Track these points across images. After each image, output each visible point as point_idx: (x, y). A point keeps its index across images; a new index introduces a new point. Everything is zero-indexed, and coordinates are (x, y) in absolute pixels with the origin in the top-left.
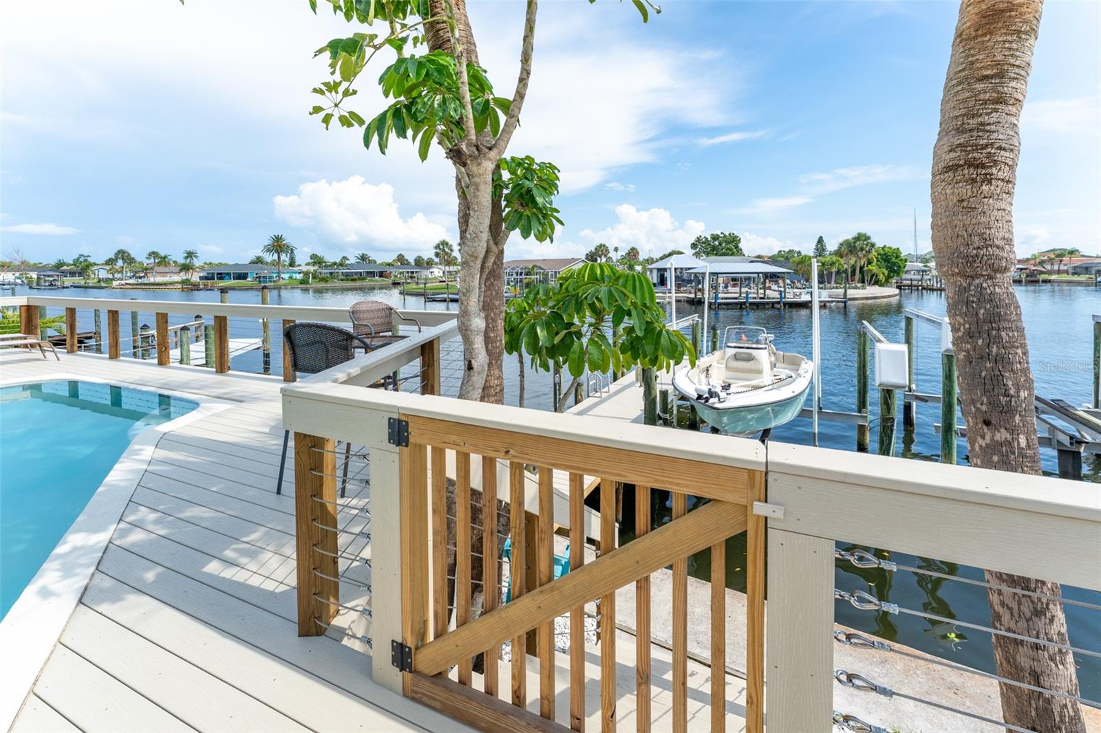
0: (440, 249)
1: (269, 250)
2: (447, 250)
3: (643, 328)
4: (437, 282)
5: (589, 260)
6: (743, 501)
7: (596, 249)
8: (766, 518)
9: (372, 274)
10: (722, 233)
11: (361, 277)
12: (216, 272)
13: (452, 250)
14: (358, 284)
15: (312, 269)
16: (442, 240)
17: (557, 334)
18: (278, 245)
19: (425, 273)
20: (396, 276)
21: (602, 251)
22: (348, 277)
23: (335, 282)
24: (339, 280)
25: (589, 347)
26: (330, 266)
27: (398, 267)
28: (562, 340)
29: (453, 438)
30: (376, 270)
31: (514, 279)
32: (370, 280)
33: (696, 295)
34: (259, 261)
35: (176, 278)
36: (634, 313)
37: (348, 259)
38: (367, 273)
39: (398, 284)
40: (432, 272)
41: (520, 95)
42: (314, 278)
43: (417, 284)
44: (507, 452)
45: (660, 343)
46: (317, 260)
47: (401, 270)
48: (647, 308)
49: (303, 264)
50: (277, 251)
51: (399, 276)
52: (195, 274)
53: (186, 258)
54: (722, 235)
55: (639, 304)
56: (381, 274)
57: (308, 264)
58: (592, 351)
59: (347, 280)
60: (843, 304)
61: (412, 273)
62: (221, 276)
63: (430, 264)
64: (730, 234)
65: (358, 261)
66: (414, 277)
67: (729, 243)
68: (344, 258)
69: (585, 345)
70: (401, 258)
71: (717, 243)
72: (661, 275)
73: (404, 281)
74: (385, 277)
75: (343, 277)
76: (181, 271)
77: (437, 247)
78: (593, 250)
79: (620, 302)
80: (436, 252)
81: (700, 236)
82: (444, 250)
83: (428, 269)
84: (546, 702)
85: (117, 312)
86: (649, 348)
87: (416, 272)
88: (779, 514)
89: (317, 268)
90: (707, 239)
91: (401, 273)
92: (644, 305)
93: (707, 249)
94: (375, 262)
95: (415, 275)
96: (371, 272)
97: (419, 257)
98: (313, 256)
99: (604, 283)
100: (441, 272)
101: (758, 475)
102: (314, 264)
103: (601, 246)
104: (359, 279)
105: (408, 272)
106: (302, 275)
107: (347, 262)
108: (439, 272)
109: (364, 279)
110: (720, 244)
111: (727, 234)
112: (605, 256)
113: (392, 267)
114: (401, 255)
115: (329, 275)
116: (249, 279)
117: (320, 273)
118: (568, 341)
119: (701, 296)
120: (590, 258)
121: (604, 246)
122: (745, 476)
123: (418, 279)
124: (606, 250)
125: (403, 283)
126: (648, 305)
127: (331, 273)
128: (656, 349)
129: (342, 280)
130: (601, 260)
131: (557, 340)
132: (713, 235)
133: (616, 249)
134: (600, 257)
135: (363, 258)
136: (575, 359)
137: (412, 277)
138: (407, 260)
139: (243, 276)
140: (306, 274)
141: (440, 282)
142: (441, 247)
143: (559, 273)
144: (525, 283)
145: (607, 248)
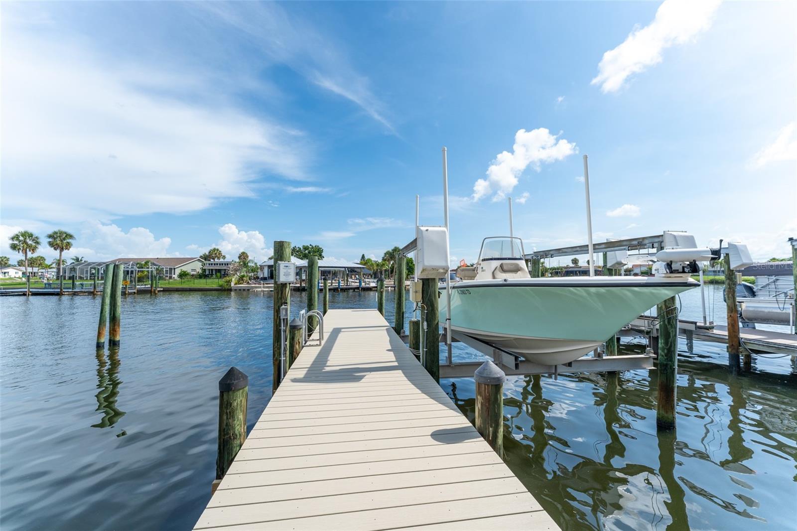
0: (20, 242)
2: (30, 242)
7: (210, 252)
10: (310, 245)
16: (22, 229)
21: (216, 254)
33: (301, 285)
54: (310, 247)
60: (394, 288)
64: (316, 246)
67: (316, 252)
71: (307, 252)
72: (271, 271)
78: (207, 253)
80: (13, 246)
81: (295, 247)
82: (25, 242)
90: (300, 248)
93: (300, 256)
103: (214, 249)
110: (309, 253)
111: (314, 246)
112: (218, 258)
119: (304, 285)
120: (204, 258)
121: (218, 250)
132: (304, 246)
134: (214, 259)
142: (21, 238)
143: (174, 269)
144: (138, 278)
145: (220, 252)
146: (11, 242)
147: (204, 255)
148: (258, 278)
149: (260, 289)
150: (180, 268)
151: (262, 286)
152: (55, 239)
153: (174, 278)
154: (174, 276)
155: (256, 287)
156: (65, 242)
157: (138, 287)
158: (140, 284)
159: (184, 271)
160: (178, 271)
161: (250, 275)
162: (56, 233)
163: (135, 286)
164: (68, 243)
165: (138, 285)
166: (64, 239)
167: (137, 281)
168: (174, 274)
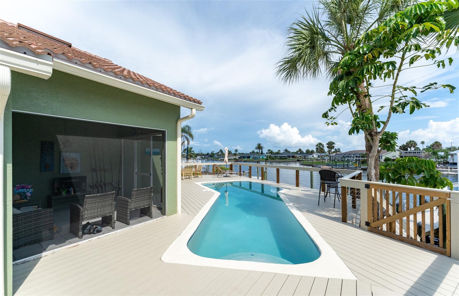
0: (318, 146)
1: (257, 149)
2: (321, 147)
3: (429, 176)
4: (315, 160)
5: (402, 150)
6: (445, 198)
7: (407, 143)
8: (450, 201)
9: (289, 157)
11: (285, 158)
12: (242, 156)
13: (323, 147)
14: (284, 160)
15: (269, 155)
16: (319, 143)
17: (396, 176)
18: (259, 147)
19: (310, 156)
20: (298, 158)
21: (411, 144)
22: (281, 158)
23: (276, 160)
24: (277, 158)
25: (408, 180)
26: (275, 154)
27: (299, 154)
28: (398, 178)
29: (379, 187)
30: (291, 155)
31: (355, 159)
32: (289, 159)
34: (253, 152)
35: (233, 158)
36: (425, 171)
37: (280, 151)
38: (288, 156)
39: (299, 161)
40: (313, 156)
41: (388, 121)
42: (270, 158)
43: (307, 161)
44: (392, 190)
45: (436, 181)
46: (271, 152)
47: (300, 155)
48: (431, 170)
49: (265, 153)
50: (259, 149)
51: (299, 157)
52: (237, 156)
53: (235, 152)
55: (427, 169)
56: (293, 157)
57: (267, 153)
58: (409, 181)
59: (281, 159)
61: (305, 156)
62: (244, 157)
63: (312, 152)
65: (284, 152)
66: (306, 158)
68: (279, 151)
69: (407, 179)
70: (300, 150)
73: (302, 159)
74: (294, 158)
75: (279, 158)
76: (234, 156)
77: (317, 145)
78: (405, 144)
79: (420, 168)
80: (317, 148)
82: (320, 147)
83: (311, 154)
84: (401, 233)
85: (251, 167)
86: (432, 182)
87: (306, 156)
88: (453, 200)
89: (270, 154)
91: (300, 156)
92: (430, 169)
94: (290, 152)
95: (306, 157)
96: (289, 156)
97: (308, 150)
98: (269, 150)
99: (414, 162)
100: (317, 156)
101: (448, 194)
102: (270, 153)
103: (411, 141)
104: (285, 159)
105: (303, 156)
106: (266, 157)
107: (280, 152)
108: (316, 156)
109: (287, 158)
112: (414, 147)
113: (297, 154)
114: (300, 149)
115: (274, 157)
116: (251, 158)
117: (272, 156)
118: (400, 178)
120: (402, 148)
121: (413, 141)
122: (445, 194)
123: (307, 159)
124: (415, 144)
125: (301, 160)
126: (431, 169)
127: (275, 156)
128: (435, 182)
129: (279, 159)
130: (411, 149)
131: (396, 177)
133: (423, 143)
134: (410, 147)
135: (286, 151)
136: (403, 183)
137: (305, 158)
138: (302, 151)
139: (249, 157)
140: (267, 156)
141: (317, 160)
142: (319, 145)
143: (382, 156)
144: (362, 161)
145: (415, 142)
146: (316, 147)
147: (402, 145)
148: (448, 163)
149: (446, 173)
150: (385, 156)
151: (449, 170)
152: (329, 145)
153: (381, 161)
154: (381, 160)
155: (443, 171)
156: (332, 146)
157: (362, 167)
158: (363, 165)
159: (387, 158)
160: (384, 158)
161: (440, 160)
162: (329, 142)
163: (360, 166)
164: (333, 146)
165: (362, 166)
166: (332, 145)
167: (361, 163)
168: (382, 159)
